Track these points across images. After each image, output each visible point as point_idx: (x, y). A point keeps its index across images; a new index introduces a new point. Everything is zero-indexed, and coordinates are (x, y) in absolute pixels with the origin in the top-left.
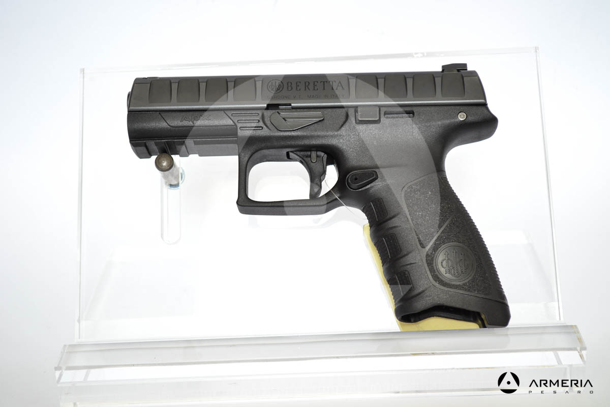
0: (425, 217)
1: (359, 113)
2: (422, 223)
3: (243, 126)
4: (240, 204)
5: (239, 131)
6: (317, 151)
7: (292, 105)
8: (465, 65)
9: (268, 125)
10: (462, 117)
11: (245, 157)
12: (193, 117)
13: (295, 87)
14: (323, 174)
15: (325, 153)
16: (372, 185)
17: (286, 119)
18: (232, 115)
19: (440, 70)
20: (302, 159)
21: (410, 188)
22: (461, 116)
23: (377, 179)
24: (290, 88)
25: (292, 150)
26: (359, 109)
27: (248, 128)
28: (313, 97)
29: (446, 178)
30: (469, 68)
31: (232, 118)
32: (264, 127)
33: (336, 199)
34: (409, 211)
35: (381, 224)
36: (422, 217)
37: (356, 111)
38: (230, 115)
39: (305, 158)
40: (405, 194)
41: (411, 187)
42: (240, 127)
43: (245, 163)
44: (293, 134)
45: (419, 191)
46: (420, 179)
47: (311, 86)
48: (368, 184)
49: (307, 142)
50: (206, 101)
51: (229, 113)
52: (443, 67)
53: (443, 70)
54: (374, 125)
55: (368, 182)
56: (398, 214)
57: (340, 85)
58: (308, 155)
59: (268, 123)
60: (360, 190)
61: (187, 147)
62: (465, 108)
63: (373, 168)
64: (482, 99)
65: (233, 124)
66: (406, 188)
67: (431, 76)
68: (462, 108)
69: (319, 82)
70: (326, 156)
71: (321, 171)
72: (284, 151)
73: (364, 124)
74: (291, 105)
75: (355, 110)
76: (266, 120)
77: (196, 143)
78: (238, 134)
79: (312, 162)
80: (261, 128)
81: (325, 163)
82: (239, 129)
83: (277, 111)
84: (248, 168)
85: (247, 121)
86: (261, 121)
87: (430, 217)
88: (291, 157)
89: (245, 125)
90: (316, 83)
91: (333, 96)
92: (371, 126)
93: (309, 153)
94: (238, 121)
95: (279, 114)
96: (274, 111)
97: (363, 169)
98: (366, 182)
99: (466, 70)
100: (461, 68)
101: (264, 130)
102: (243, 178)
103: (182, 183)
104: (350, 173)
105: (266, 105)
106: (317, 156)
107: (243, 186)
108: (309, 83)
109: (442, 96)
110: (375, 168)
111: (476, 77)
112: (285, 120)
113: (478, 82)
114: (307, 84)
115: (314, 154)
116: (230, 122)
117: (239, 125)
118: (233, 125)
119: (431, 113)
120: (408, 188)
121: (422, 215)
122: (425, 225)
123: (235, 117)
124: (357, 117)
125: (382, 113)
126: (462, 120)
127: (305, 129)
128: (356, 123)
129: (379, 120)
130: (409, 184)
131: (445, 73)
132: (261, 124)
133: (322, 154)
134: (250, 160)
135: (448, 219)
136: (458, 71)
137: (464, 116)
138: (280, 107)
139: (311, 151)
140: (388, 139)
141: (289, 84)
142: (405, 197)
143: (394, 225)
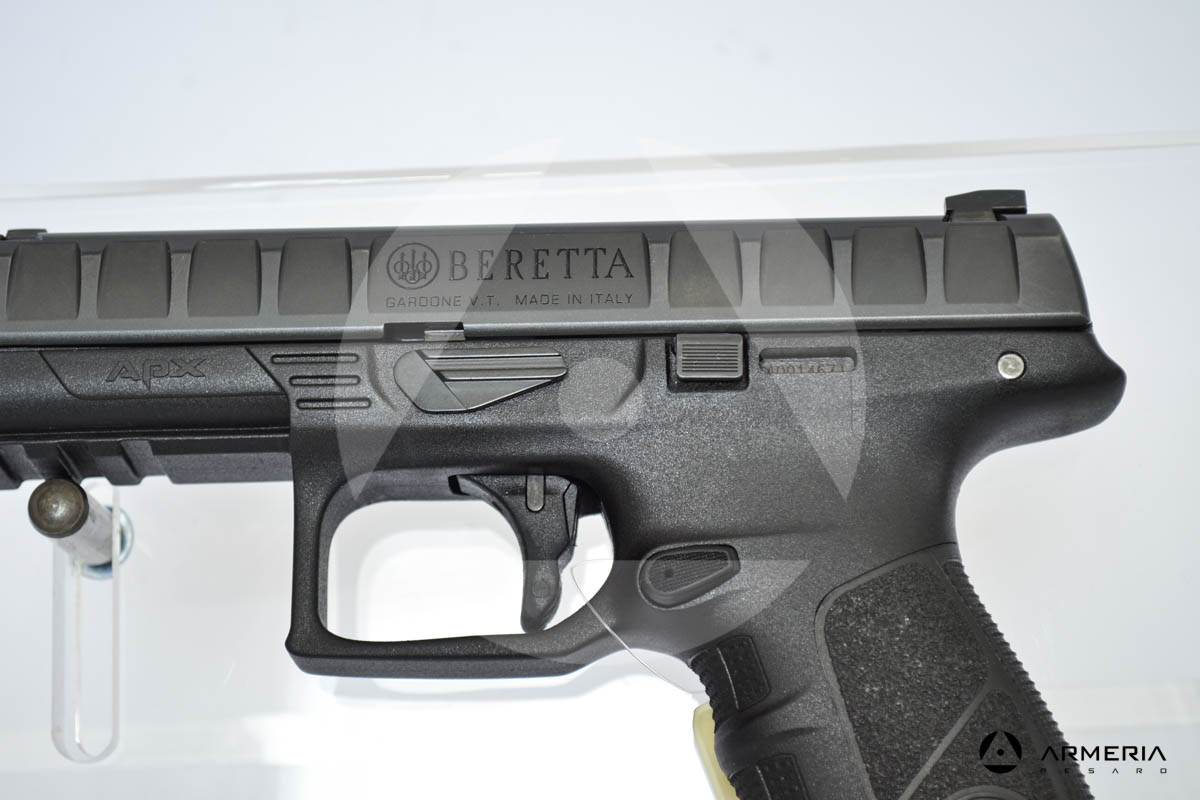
0: (893, 702)
1: (680, 357)
2: (882, 720)
3: (308, 395)
4: (298, 648)
5: (295, 411)
6: (545, 475)
7: (465, 325)
8: (1019, 196)
9: (389, 394)
10: (1009, 369)
11: (315, 494)
12: (147, 366)
13: (477, 270)
14: (564, 550)
15: (572, 480)
16: (720, 591)
17: (446, 375)
18: (272, 362)
19: (940, 211)
20: (499, 498)
21: (842, 603)
22: (1005, 365)
23: (737, 572)
24: (459, 272)
25: (467, 471)
26: (680, 343)
27: (322, 405)
28: (534, 301)
29: (960, 566)
30: (1033, 208)
31: (272, 369)
32: (377, 398)
33: (606, 634)
34: (839, 680)
35: (751, 719)
36: (882, 701)
37: (670, 349)
38: (266, 361)
39: (506, 498)
40: (828, 624)
41: (844, 600)
42: (300, 401)
43: (314, 515)
44: (467, 420)
45: (873, 615)
46: (875, 575)
47: (527, 267)
48: (708, 590)
49: (513, 449)
50: (191, 314)
51: (265, 353)
52: (950, 201)
53: (949, 213)
54: (727, 395)
55: (706, 583)
56: (804, 689)
57: (618, 261)
58: (517, 486)
59: (388, 386)
60: (682, 607)
61: (133, 458)
62: (1022, 339)
63: (724, 537)
64: (1075, 310)
65: (276, 389)
66: (829, 604)
67: (912, 233)
68: (1011, 340)
69: (553, 252)
70: (573, 489)
71: (559, 538)
72: (442, 476)
73: (697, 390)
74: (462, 328)
75: (667, 346)
76: (381, 376)
77: (158, 449)
78: (293, 421)
79: (530, 510)
80: (364, 404)
81: (571, 512)
82: (294, 407)
83: (416, 347)
84: (323, 530)
85: (321, 381)
86: (365, 378)
87: (907, 700)
88: (463, 489)
89: (313, 393)
90: (542, 255)
91: (595, 299)
92: (717, 397)
93: (520, 481)
94: (292, 378)
95: (424, 357)
96: (407, 348)
97: (691, 540)
98: (701, 586)
99: (1024, 211)
100: (1006, 205)
101: (372, 410)
102: (307, 564)
103: (122, 562)
104: (648, 550)
105: (382, 327)
106: (547, 492)
107: (307, 589)
108: (520, 253)
109: (947, 300)
110: (731, 537)
111: (1057, 239)
112: (443, 379)
113: (1063, 252)
114: (515, 258)
115: (535, 485)
116: (264, 382)
117: (295, 393)
118: (275, 394)
119: (911, 358)
120: (836, 602)
121: (882, 693)
122: (891, 727)
123: (283, 368)
124: (673, 367)
125: (754, 355)
126: (1007, 376)
127: (505, 408)
128: (670, 386)
129: (745, 380)
130: (841, 591)
131: (955, 221)
132: (365, 390)
133: (563, 484)
134: (332, 502)
135: (964, 707)
136: (999, 214)
137: (1016, 364)
138: (426, 332)
139: (527, 474)
140: (771, 441)
141: (458, 259)
142: (826, 632)
143: (790, 726)
